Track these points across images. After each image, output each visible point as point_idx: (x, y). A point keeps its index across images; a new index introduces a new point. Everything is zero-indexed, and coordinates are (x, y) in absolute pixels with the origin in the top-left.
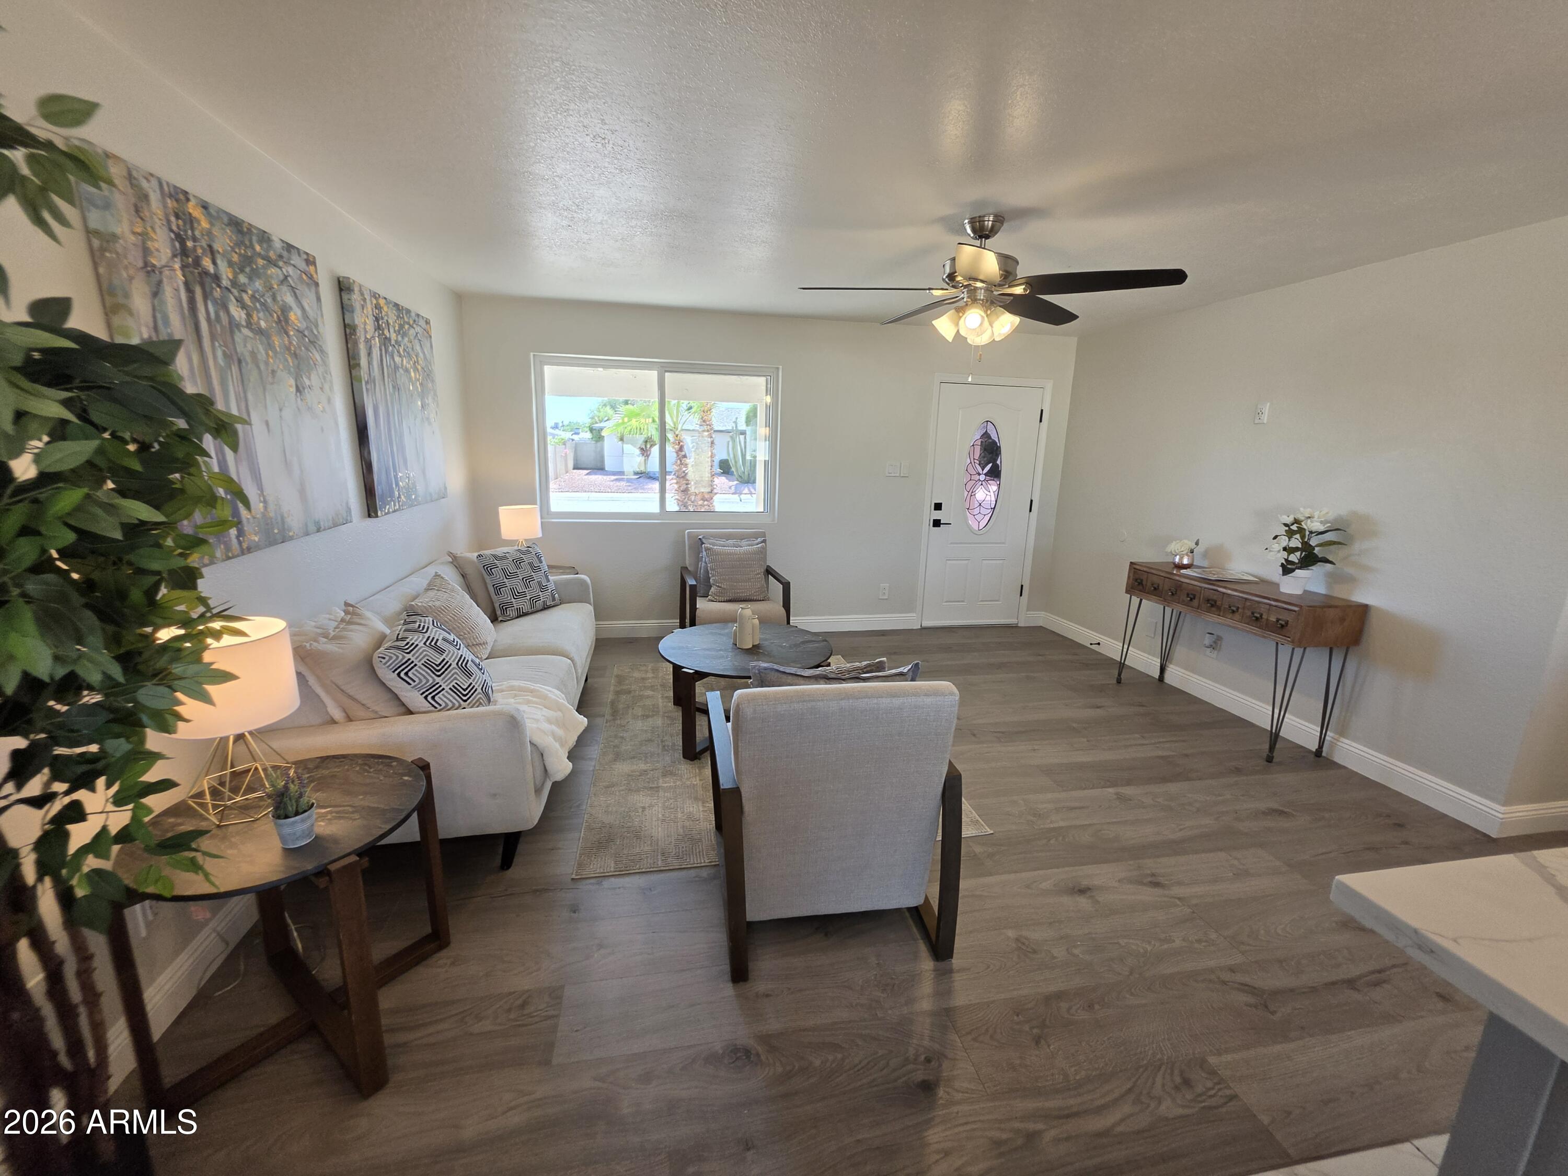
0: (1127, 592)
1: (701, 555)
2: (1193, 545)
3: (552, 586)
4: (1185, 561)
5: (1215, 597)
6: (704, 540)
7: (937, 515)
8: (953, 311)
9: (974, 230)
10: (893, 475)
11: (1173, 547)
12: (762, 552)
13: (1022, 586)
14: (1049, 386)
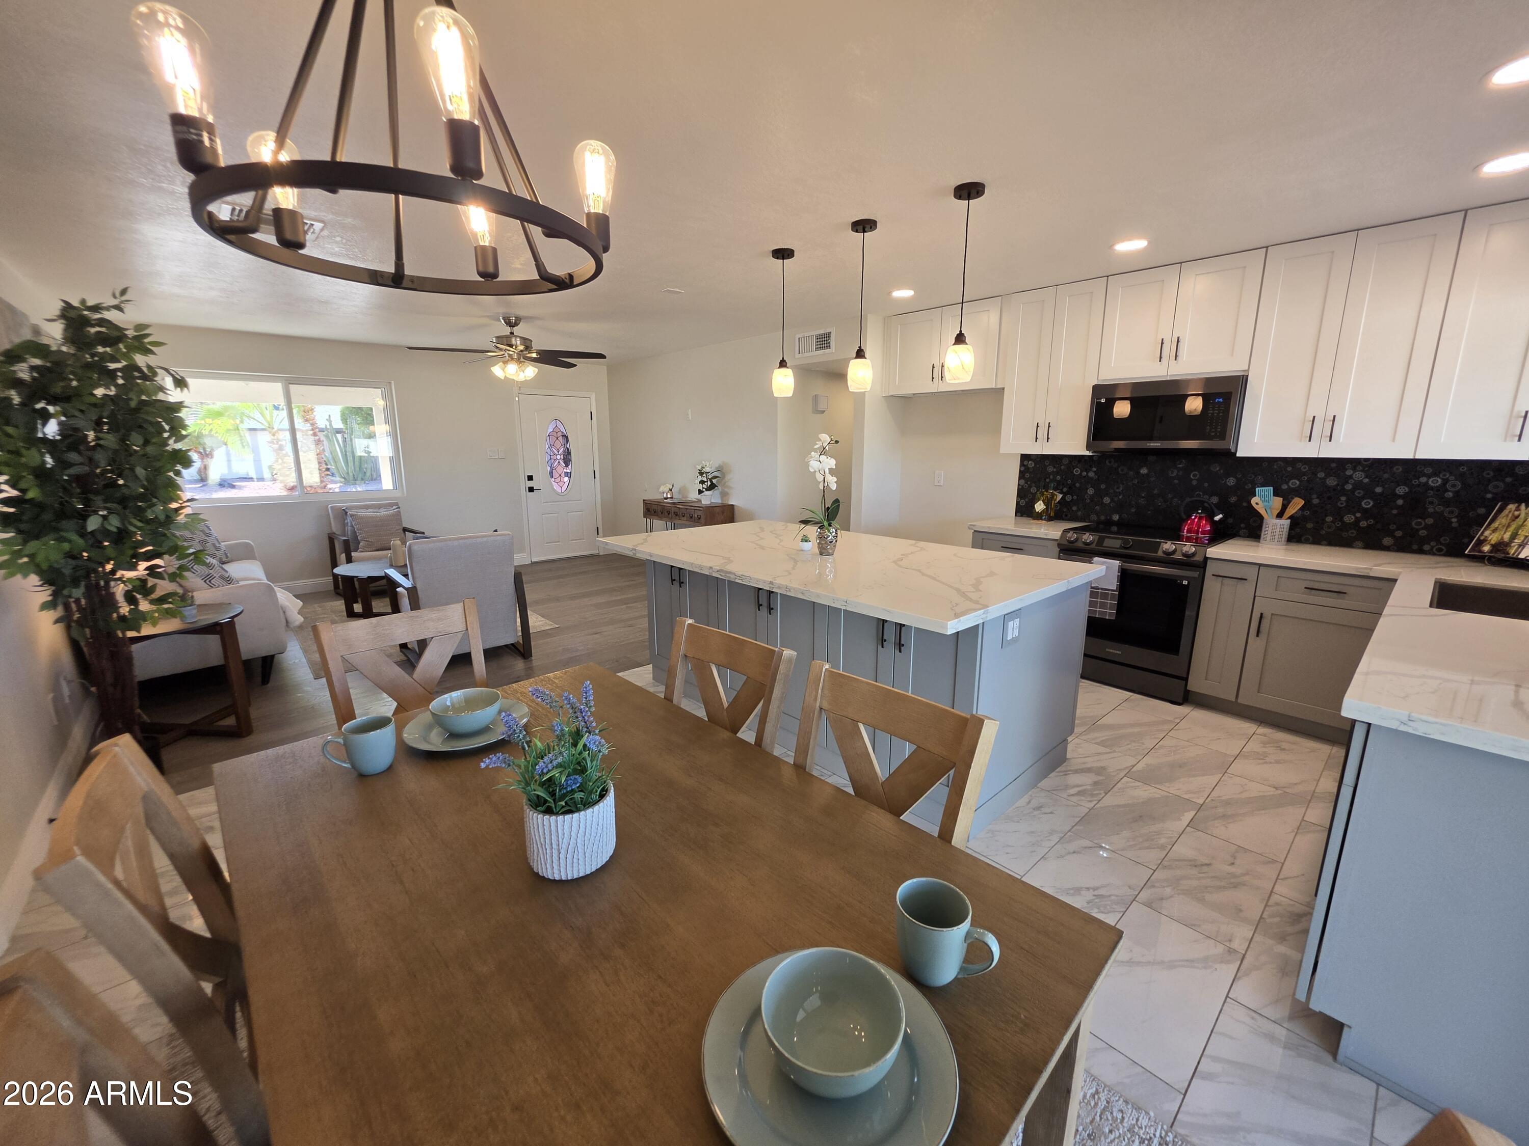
0: (644, 517)
1: (346, 522)
2: (671, 487)
3: (223, 548)
4: (669, 496)
5: (677, 511)
6: (347, 511)
7: (530, 484)
8: (501, 363)
9: (505, 322)
10: (493, 457)
11: (662, 489)
12: (398, 515)
13: (598, 528)
14: (593, 397)
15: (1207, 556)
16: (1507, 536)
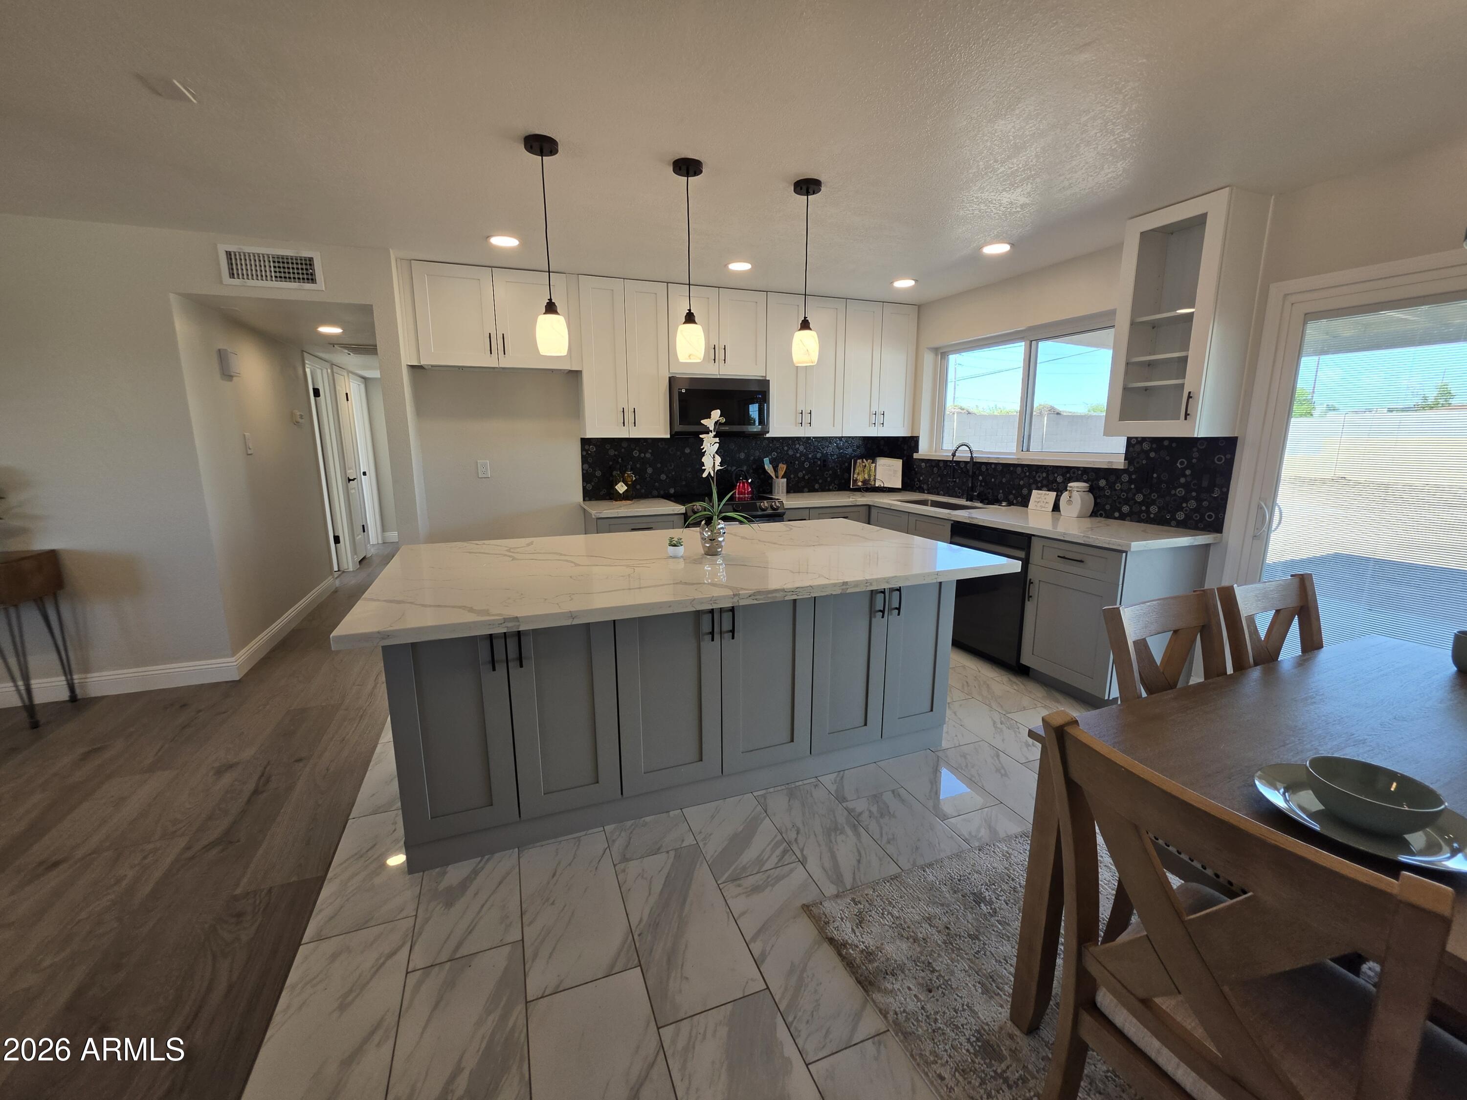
15: (785, 507)
16: (866, 476)
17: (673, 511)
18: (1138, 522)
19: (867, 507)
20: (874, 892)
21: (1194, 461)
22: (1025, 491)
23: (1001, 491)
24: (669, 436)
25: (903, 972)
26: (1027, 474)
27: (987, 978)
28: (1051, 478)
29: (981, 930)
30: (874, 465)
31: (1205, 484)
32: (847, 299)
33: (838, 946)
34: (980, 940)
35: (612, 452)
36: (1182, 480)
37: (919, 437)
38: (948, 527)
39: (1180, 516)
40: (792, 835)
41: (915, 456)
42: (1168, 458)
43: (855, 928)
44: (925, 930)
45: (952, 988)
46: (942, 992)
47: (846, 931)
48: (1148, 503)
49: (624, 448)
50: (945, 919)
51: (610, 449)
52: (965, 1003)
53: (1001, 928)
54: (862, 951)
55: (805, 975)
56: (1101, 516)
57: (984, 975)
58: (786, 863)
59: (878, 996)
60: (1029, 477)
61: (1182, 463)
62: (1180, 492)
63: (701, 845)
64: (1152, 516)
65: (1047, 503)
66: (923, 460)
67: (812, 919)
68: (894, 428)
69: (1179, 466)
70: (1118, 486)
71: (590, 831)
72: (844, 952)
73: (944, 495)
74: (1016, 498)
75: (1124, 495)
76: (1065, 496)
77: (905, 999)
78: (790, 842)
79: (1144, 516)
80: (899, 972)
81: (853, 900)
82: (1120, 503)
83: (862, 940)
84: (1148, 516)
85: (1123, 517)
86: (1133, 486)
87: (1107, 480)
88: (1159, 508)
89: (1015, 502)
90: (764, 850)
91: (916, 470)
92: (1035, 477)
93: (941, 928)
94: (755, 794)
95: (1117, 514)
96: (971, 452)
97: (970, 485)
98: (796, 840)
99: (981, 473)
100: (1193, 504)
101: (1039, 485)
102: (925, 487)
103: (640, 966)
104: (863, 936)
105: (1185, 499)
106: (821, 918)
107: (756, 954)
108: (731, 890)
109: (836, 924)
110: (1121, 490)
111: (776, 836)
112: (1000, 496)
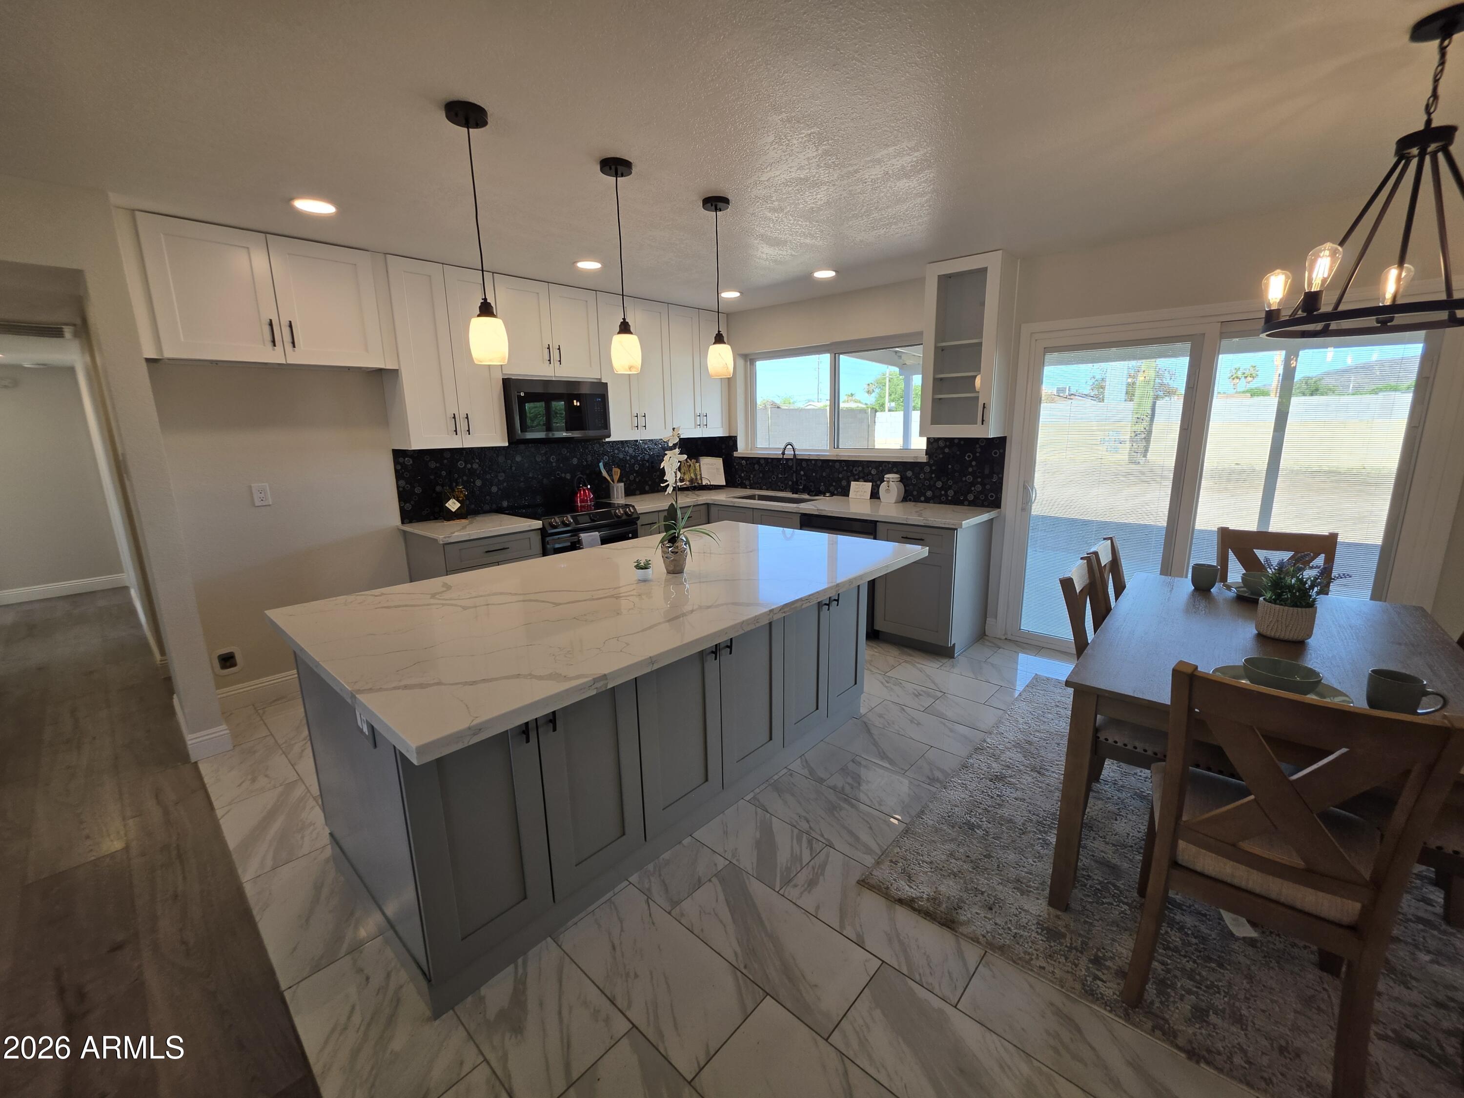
15: (639, 512)
16: (693, 475)
17: (530, 526)
18: (940, 503)
19: (706, 506)
20: (900, 849)
21: (978, 454)
22: (844, 483)
23: (822, 484)
24: (507, 444)
25: (965, 903)
26: (845, 468)
27: (1016, 883)
28: (866, 471)
29: (989, 849)
30: (698, 464)
31: (987, 471)
32: (668, 304)
33: (909, 903)
34: (993, 857)
35: (433, 465)
36: (970, 470)
37: (736, 437)
38: (797, 519)
39: (971, 497)
40: (804, 826)
41: (735, 454)
42: (958, 453)
43: (909, 884)
44: (955, 865)
45: (1002, 900)
46: (999, 906)
47: (907, 890)
48: (945, 488)
49: (447, 459)
50: (961, 850)
51: (430, 461)
52: (1018, 907)
53: (998, 842)
54: (928, 900)
55: (902, 938)
56: (910, 500)
57: (1013, 881)
58: (818, 852)
59: (962, 929)
60: (846, 471)
61: (969, 457)
62: (969, 478)
63: (734, 862)
64: (950, 498)
65: (865, 492)
66: (743, 458)
67: (873, 890)
68: (715, 430)
69: (967, 459)
70: (922, 476)
71: (617, 890)
72: (916, 906)
73: (767, 490)
74: (837, 489)
75: (927, 483)
76: (883, 486)
77: (981, 923)
78: (808, 831)
79: (943, 498)
80: (962, 905)
81: (891, 861)
82: (924, 489)
83: (920, 891)
84: (947, 499)
85: (927, 501)
86: (933, 476)
87: (913, 472)
88: (955, 492)
89: (836, 492)
90: (792, 847)
91: (737, 467)
92: (852, 471)
93: (963, 858)
94: (748, 798)
95: (922, 499)
96: (794, 450)
97: (795, 480)
98: (810, 827)
99: (803, 469)
100: (979, 487)
101: (857, 477)
102: (747, 483)
103: (768, 994)
104: (919, 887)
105: (973, 484)
106: (881, 886)
107: (853, 937)
108: (792, 893)
109: (895, 886)
110: (925, 479)
111: (792, 831)
112: (822, 488)
